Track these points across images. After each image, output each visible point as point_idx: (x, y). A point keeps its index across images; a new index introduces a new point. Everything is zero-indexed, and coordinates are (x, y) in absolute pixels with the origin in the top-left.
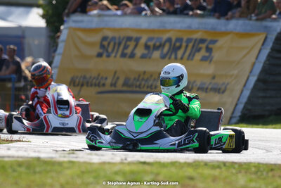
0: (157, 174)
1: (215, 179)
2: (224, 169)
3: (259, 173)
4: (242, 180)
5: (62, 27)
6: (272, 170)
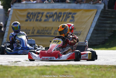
0: (52, 71)
1: (77, 72)
2: (80, 68)
3: (95, 69)
4: (88, 72)
5: (9, 9)
6: (101, 68)
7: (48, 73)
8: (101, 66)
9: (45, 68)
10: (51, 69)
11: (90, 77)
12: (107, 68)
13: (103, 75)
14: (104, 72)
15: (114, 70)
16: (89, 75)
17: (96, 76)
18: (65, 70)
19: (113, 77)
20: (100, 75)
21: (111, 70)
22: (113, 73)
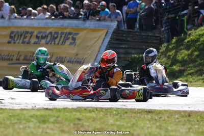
0: (58, 117)
1: (94, 120)
2: (96, 112)
3: (119, 115)
6: (126, 113)
7: (52, 120)
8: (127, 111)
9: (47, 113)
10: (54, 113)
11: (115, 128)
12: (135, 113)
13: (133, 124)
14: (134, 121)
15: (146, 116)
16: (112, 125)
17: (123, 125)
18: (77, 117)
19: (148, 128)
20: (129, 125)
21: (142, 116)
22: (148, 122)
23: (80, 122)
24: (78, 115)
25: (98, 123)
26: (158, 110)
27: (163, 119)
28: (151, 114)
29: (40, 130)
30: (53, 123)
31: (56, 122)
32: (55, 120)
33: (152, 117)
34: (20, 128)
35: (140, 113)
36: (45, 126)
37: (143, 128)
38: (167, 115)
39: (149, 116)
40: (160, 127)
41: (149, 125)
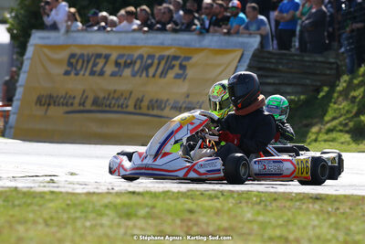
0: (153, 207)
1: (218, 212)
2: (222, 199)
3: (263, 204)
4: (248, 212)
6: (275, 200)
7: (142, 212)
8: (276, 196)
10: (147, 200)
11: (255, 227)
12: (292, 200)
13: (288, 221)
14: (290, 214)
15: (311, 205)
16: (250, 222)
17: (270, 222)
18: (186, 206)
19: (314, 227)
20: (281, 222)
21: (304, 207)
22: (314, 217)
23: (193, 217)
24: (189, 204)
25: (226, 217)
26: (332, 195)
27: (342, 211)
28: (319, 202)
29: (122, 231)
30: (144, 218)
31: (150, 216)
32: (148, 213)
33: (321, 207)
34: (85, 227)
35: (301, 200)
36: (130, 223)
37: (304, 228)
38: (349, 204)
39: (317, 207)
40: (336, 226)
41: (316, 223)
